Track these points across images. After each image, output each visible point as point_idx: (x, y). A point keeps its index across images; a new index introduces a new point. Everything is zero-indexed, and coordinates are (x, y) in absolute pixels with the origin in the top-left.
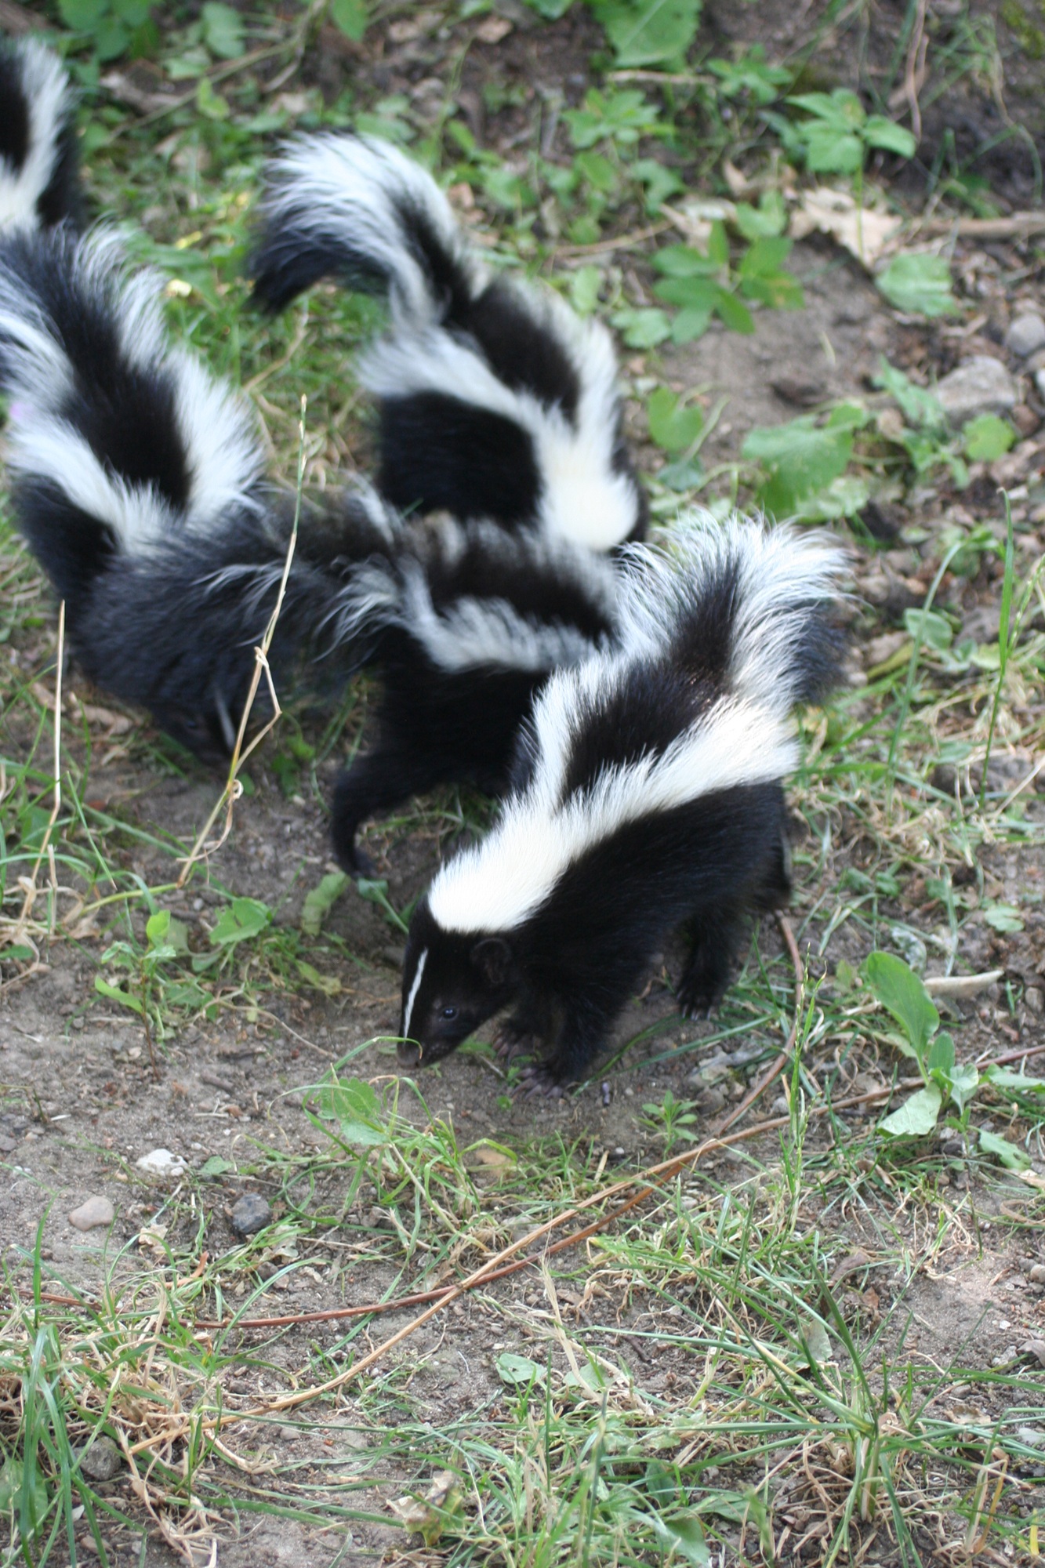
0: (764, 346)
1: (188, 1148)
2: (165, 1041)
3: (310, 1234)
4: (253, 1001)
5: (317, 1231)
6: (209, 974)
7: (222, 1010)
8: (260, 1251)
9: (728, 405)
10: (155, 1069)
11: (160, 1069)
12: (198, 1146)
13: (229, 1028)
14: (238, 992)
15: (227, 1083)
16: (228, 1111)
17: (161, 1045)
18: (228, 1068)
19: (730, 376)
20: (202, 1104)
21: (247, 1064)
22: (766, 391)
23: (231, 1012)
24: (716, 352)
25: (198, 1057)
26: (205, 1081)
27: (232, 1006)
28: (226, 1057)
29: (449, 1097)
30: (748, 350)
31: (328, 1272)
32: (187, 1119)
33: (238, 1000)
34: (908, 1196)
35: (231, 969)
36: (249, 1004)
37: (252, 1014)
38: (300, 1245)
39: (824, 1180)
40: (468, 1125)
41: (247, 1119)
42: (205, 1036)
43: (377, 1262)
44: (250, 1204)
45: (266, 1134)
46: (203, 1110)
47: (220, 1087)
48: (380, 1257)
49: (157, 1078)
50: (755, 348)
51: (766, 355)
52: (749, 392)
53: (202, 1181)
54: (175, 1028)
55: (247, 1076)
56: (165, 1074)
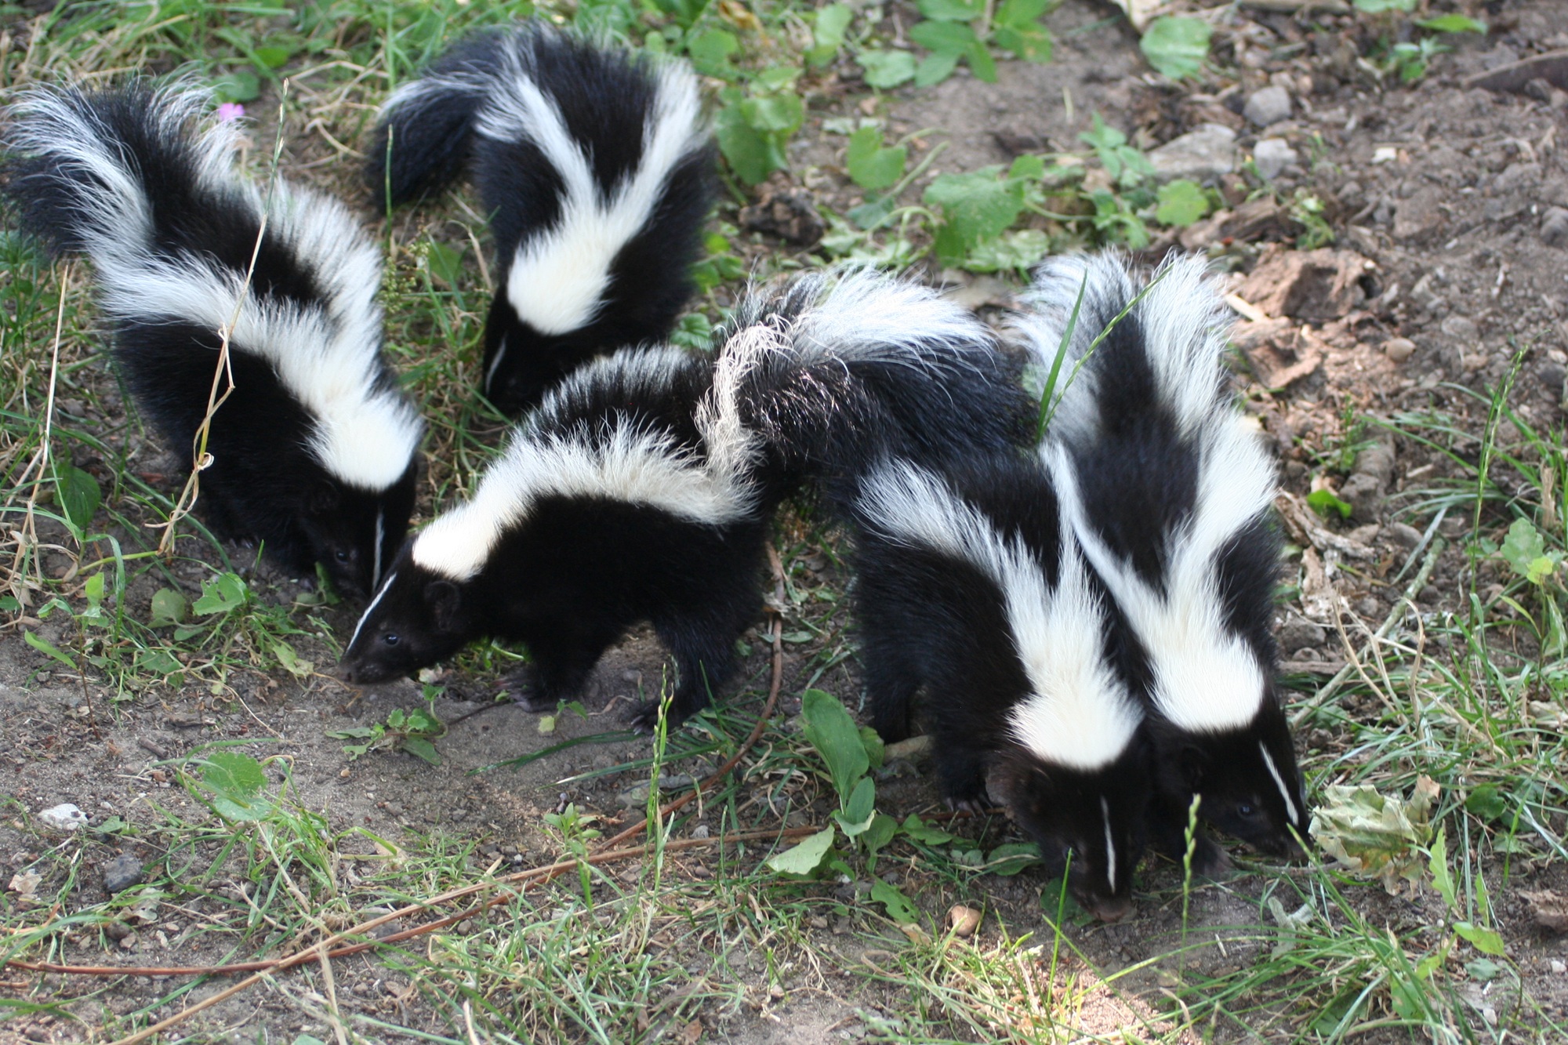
0: (1003, 97)
1: (97, 806)
2: (120, 703)
3: (172, 900)
4: (223, 676)
5: (182, 899)
6: (190, 644)
7: (188, 681)
8: (119, 909)
9: (945, 149)
10: (98, 728)
11: (104, 729)
12: (107, 805)
13: (190, 698)
14: (210, 664)
15: (161, 749)
16: (152, 776)
17: (115, 706)
18: (170, 736)
19: (958, 123)
20: (129, 766)
21: (191, 734)
22: (988, 139)
23: (200, 683)
24: (953, 99)
25: (148, 722)
26: (142, 746)
27: (202, 677)
28: (174, 725)
29: (373, 788)
30: (985, 99)
31: (177, 938)
32: (109, 780)
33: (209, 673)
34: (772, 933)
35: (216, 641)
36: (219, 678)
37: (218, 688)
38: (160, 910)
39: (701, 909)
40: (381, 816)
41: (167, 785)
42: (164, 703)
43: (227, 935)
44: (122, 864)
45: (179, 801)
46: (128, 772)
47: (154, 752)
48: (230, 930)
49: (97, 737)
50: (993, 98)
51: (1002, 105)
52: (972, 140)
53: (94, 838)
54: (135, 692)
55: (186, 745)
56: (107, 734)
